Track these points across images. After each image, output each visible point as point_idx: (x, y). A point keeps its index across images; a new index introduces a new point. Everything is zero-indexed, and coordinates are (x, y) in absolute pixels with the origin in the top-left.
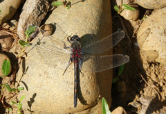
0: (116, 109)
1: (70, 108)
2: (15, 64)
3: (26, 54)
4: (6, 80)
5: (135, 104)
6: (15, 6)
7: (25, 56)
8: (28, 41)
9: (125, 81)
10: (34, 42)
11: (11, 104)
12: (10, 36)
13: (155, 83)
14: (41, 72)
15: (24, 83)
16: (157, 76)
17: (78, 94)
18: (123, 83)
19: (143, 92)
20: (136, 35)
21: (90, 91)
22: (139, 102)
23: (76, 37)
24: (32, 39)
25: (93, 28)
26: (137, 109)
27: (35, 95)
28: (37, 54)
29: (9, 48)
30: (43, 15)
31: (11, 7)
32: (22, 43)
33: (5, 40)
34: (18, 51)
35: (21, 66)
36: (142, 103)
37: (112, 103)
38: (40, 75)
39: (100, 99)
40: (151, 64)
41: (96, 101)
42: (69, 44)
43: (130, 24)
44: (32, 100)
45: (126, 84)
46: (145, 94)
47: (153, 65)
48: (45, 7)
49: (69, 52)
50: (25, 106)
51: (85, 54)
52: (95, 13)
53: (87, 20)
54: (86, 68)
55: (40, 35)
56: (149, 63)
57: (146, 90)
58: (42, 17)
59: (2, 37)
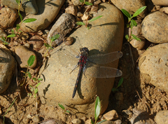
2: (40, 62)
3: (50, 55)
5: (127, 112)
6: (49, 19)
7: (49, 57)
8: (53, 47)
9: (124, 93)
10: (58, 48)
11: (32, 90)
12: (41, 40)
13: (147, 100)
14: (56, 69)
16: (150, 95)
18: (121, 93)
19: (137, 105)
21: (89, 89)
22: (132, 112)
24: (56, 46)
25: (103, 46)
26: (128, 116)
27: (49, 85)
28: (57, 56)
29: (39, 49)
31: (46, 20)
32: (47, 45)
33: (37, 42)
34: (44, 53)
35: (44, 64)
36: (134, 113)
41: (93, 98)
43: (137, 52)
44: (47, 89)
46: (138, 107)
47: (149, 86)
48: (71, 24)
50: (41, 93)
53: (100, 39)
55: (63, 44)
56: (146, 84)
57: (140, 104)
58: (67, 31)
59: (35, 40)
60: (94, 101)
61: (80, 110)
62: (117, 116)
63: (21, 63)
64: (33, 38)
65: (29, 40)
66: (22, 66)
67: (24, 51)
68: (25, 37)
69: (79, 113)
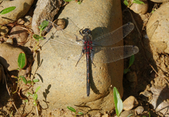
0: (128, 99)
1: (83, 98)
2: (30, 58)
3: (40, 47)
4: (22, 73)
5: (146, 93)
6: (29, 2)
7: (39, 50)
8: (42, 35)
9: (136, 71)
10: (48, 36)
11: (27, 95)
12: (25, 31)
13: (165, 73)
14: (55, 64)
15: (39, 75)
16: (166, 66)
17: (91, 84)
18: (134, 73)
19: (154, 81)
20: (145, 28)
21: (102, 81)
22: (150, 92)
23: (87, 30)
24: (46, 33)
25: (104, 22)
26: (148, 98)
27: (50, 86)
28: (51, 47)
29: (24, 43)
30: (56, 10)
31: (25, 4)
32: (36, 37)
33: (21, 34)
34: (32, 45)
35: (36, 59)
36: (153, 92)
37: (124, 93)
38: (54, 67)
39: (112, 88)
40: (160, 55)
41: (108, 90)
42: (80, 37)
43: (140, 17)
44: (47, 91)
45: (137, 75)
46: (156, 84)
47: (163, 56)
48: (57, 2)
49: (81, 44)
50: (41, 97)
51: (96, 46)
52: (105, 8)
53: (98, 14)
54: (98, 59)
55: (54, 30)
56: (159, 54)
57: (157, 80)
58: (55, 12)
59: (18, 32)
60: (109, 93)
61: (93, 107)
62: (137, 103)
63: (8, 65)
64: (14, 29)
65: (9, 33)
66: (10, 69)
67: (9, 49)
68: (4, 31)
69: (91, 110)
